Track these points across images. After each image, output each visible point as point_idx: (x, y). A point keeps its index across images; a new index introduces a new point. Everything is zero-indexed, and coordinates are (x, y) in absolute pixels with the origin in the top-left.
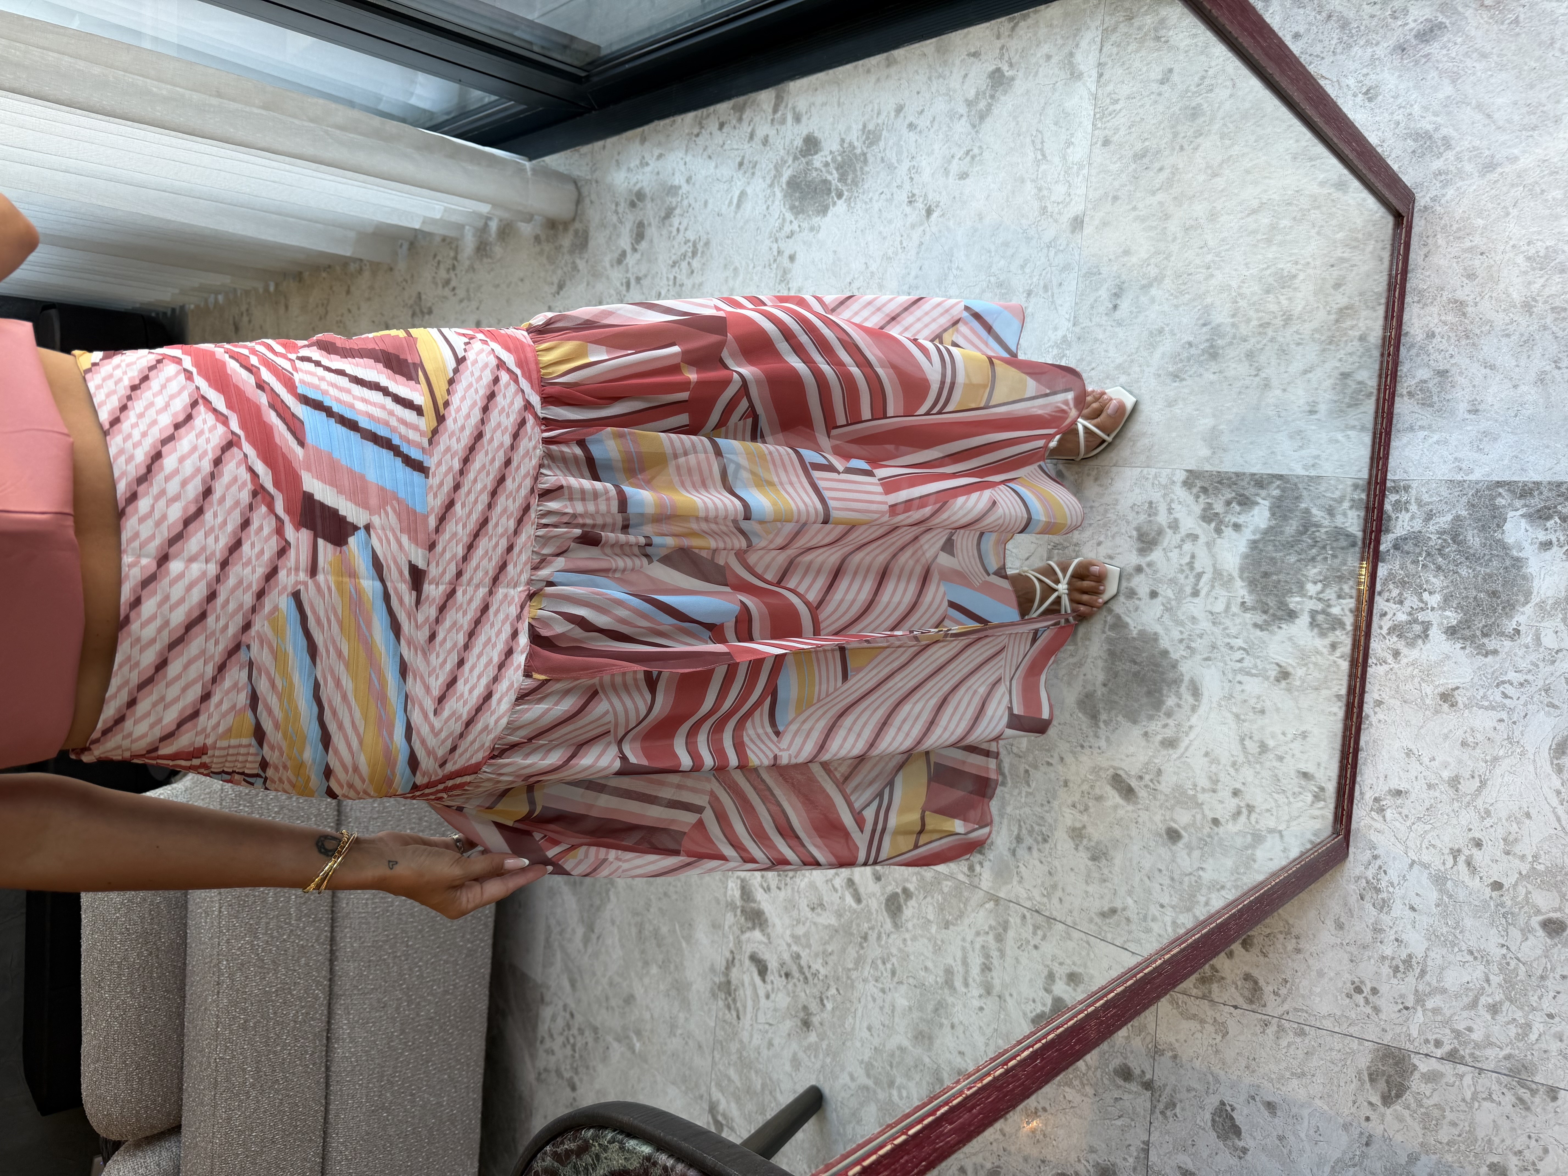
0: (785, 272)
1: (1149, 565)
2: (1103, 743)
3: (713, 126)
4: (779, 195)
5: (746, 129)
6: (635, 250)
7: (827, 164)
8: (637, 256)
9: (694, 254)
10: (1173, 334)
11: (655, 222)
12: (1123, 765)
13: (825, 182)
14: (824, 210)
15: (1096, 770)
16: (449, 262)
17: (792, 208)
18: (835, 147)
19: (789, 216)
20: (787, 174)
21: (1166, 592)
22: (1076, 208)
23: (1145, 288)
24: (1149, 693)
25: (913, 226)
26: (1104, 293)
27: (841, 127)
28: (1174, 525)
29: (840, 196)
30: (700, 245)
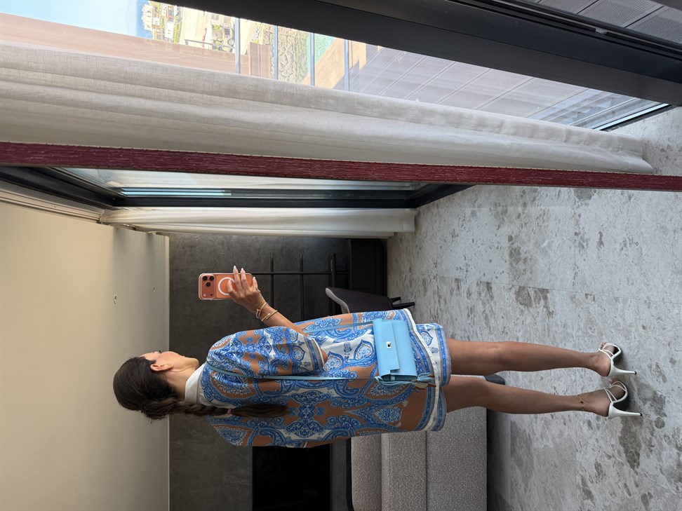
0: (578, 221)
4: (573, 192)
6: (523, 213)
8: (525, 215)
9: (544, 214)
11: (530, 202)
14: (590, 197)
16: (463, 219)
17: (578, 196)
19: (577, 200)
25: (624, 204)
29: (595, 191)
30: (546, 211)
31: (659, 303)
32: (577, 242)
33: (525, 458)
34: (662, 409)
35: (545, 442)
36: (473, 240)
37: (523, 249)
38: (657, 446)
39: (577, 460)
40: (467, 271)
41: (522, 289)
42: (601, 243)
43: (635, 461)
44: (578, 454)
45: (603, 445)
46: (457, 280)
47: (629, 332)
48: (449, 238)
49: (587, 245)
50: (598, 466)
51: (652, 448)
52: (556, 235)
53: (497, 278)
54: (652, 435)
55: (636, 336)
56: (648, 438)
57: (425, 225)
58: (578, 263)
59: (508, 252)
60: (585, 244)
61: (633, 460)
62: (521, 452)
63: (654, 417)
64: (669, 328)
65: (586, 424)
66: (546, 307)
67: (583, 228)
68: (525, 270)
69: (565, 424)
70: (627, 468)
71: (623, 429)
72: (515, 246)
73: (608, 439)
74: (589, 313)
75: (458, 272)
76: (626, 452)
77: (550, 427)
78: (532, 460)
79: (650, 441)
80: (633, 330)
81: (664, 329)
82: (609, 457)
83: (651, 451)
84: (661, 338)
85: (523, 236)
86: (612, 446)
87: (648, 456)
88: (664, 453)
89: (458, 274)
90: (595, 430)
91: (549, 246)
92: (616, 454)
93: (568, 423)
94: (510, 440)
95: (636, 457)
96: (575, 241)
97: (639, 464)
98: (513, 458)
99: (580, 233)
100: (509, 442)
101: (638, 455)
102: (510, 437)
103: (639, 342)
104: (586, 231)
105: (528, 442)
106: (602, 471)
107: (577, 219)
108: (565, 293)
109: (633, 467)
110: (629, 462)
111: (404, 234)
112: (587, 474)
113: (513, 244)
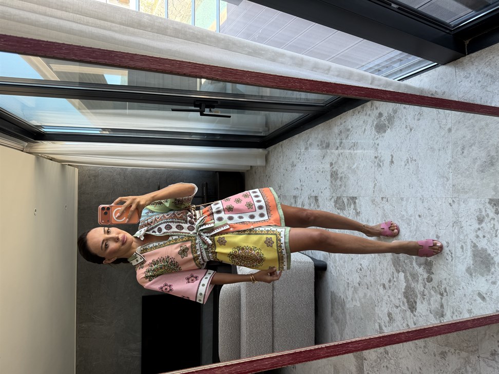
0: (377, 149)
1: (482, 227)
2: (474, 283)
3: (357, 112)
4: (374, 129)
5: (365, 112)
7: (385, 120)
8: (341, 147)
9: (354, 146)
10: (480, 159)
11: (344, 139)
12: (481, 290)
13: (385, 124)
14: (385, 132)
15: (473, 291)
16: (299, 153)
17: (377, 131)
18: (386, 115)
19: (377, 134)
20: (375, 123)
21: (488, 236)
22: (449, 126)
23: (471, 146)
24: (486, 267)
25: (407, 134)
26: (459, 149)
27: (387, 110)
28: (488, 215)
29: (388, 128)
30: (355, 143)
31: (429, 199)
32: (376, 163)
33: (341, 316)
34: (431, 269)
35: (354, 303)
36: (306, 168)
37: (340, 171)
38: (428, 295)
39: (376, 312)
40: (302, 190)
41: (339, 198)
42: (392, 162)
43: (414, 308)
44: (376, 308)
45: (393, 300)
46: (295, 197)
47: (410, 220)
48: (290, 168)
49: (383, 164)
50: (389, 315)
51: (425, 297)
52: (362, 159)
53: (322, 192)
54: (425, 288)
55: (415, 223)
56: (422, 290)
57: (272, 160)
58: (377, 177)
59: (330, 174)
60: (381, 164)
61: (413, 308)
62: (338, 312)
63: (426, 276)
64: (435, 215)
65: (382, 286)
66: (355, 209)
67: (381, 153)
68: (341, 185)
69: (368, 288)
70: (409, 313)
71: (406, 287)
72: (334, 169)
73: (396, 294)
74: (384, 210)
75: (295, 191)
76: (408, 302)
77: (358, 292)
78: (345, 317)
79: (423, 293)
80: (413, 218)
81: (432, 216)
82: (397, 307)
83: (424, 299)
84: (430, 222)
85: (340, 162)
86: (399, 299)
87: (422, 303)
88: (432, 299)
89: (295, 193)
90: (388, 290)
91: (357, 167)
92: (401, 304)
93: (370, 287)
94: (330, 305)
95: (414, 304)
96: (375, 162)
97: (416, 309)
98: (333, 318)
99: (378, 157)
100: (330, 306)
101: (416, 303)
102: (330, 302)
103: (417, 226)
104: (383, 155)
105: (343, 304)
106: (392, 318)
107: (376, 147)
108: (367, 198)
109: (412, 312)
110: (410, 308)
111: (257, 167)
112: (383, 321)
113: (333, 168)
